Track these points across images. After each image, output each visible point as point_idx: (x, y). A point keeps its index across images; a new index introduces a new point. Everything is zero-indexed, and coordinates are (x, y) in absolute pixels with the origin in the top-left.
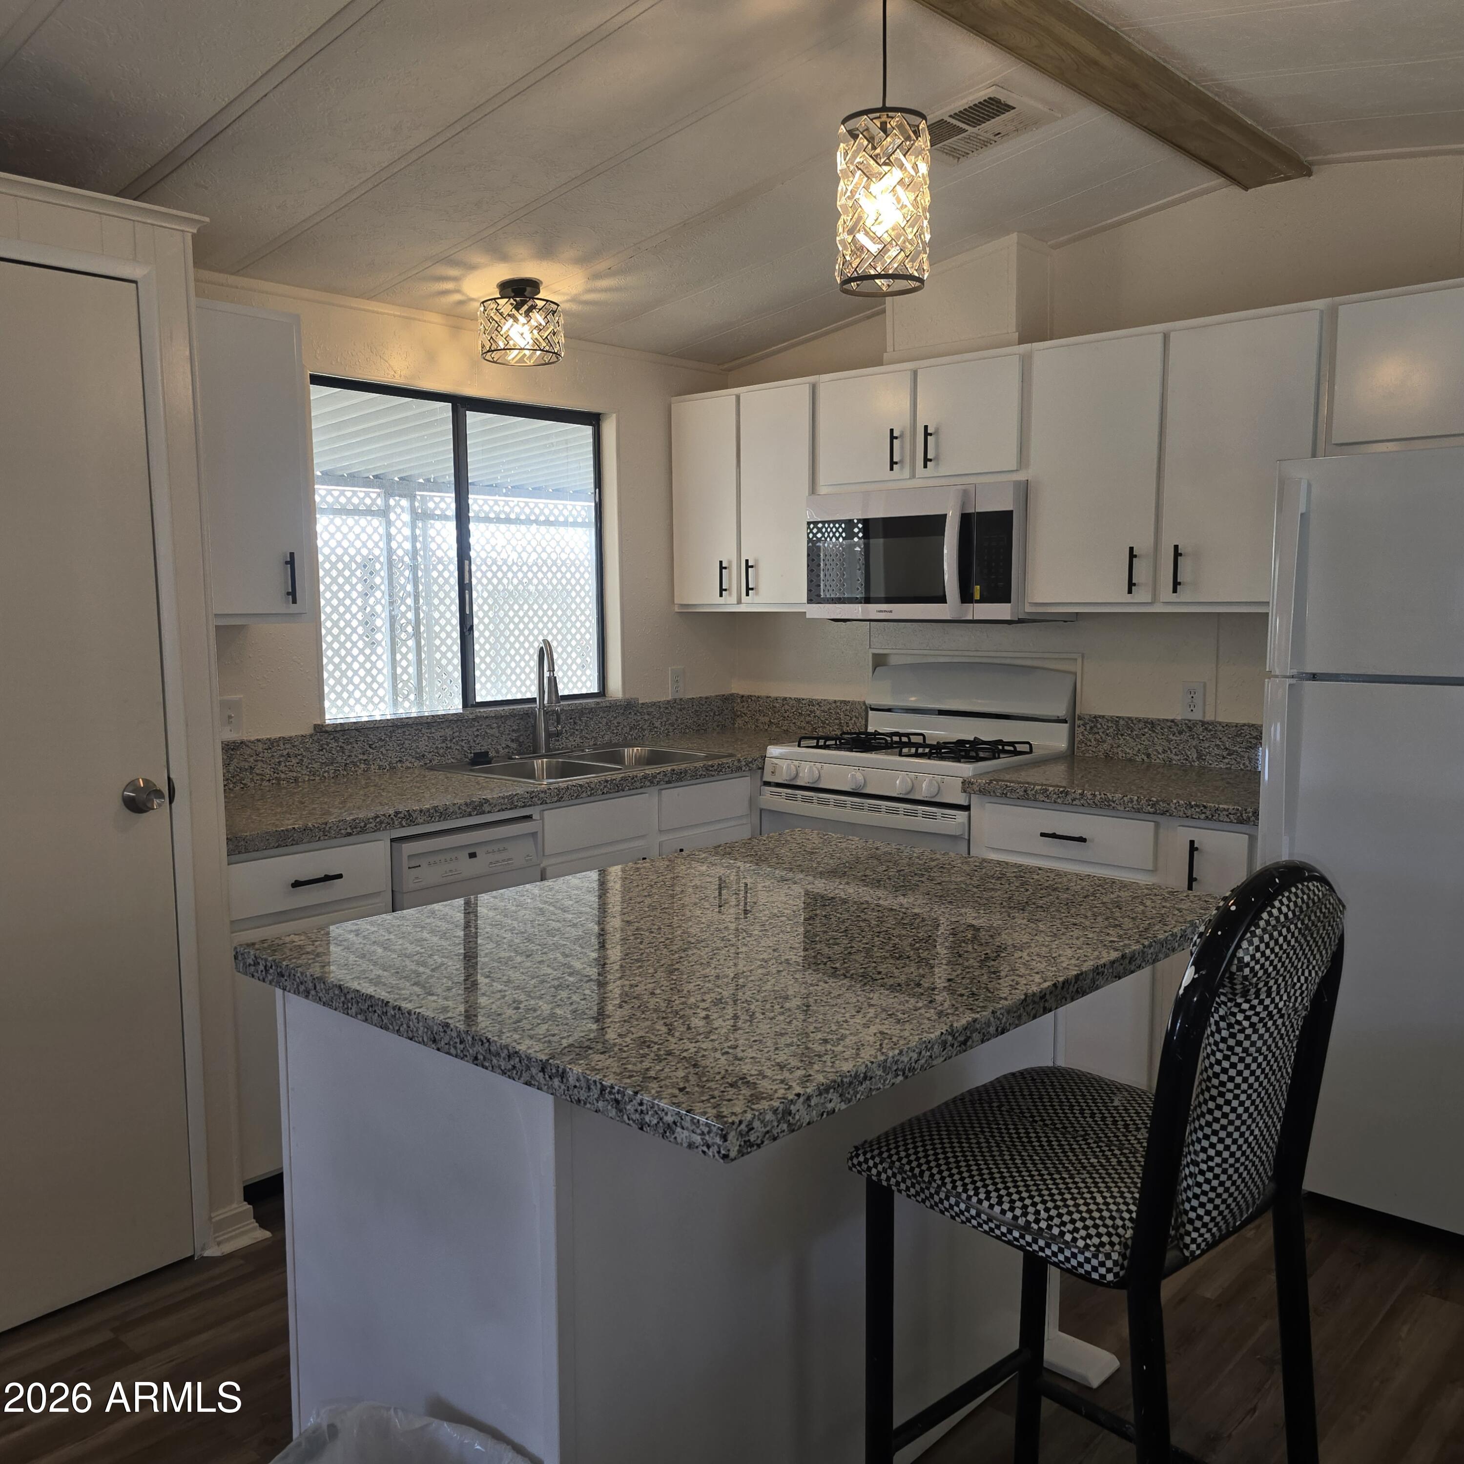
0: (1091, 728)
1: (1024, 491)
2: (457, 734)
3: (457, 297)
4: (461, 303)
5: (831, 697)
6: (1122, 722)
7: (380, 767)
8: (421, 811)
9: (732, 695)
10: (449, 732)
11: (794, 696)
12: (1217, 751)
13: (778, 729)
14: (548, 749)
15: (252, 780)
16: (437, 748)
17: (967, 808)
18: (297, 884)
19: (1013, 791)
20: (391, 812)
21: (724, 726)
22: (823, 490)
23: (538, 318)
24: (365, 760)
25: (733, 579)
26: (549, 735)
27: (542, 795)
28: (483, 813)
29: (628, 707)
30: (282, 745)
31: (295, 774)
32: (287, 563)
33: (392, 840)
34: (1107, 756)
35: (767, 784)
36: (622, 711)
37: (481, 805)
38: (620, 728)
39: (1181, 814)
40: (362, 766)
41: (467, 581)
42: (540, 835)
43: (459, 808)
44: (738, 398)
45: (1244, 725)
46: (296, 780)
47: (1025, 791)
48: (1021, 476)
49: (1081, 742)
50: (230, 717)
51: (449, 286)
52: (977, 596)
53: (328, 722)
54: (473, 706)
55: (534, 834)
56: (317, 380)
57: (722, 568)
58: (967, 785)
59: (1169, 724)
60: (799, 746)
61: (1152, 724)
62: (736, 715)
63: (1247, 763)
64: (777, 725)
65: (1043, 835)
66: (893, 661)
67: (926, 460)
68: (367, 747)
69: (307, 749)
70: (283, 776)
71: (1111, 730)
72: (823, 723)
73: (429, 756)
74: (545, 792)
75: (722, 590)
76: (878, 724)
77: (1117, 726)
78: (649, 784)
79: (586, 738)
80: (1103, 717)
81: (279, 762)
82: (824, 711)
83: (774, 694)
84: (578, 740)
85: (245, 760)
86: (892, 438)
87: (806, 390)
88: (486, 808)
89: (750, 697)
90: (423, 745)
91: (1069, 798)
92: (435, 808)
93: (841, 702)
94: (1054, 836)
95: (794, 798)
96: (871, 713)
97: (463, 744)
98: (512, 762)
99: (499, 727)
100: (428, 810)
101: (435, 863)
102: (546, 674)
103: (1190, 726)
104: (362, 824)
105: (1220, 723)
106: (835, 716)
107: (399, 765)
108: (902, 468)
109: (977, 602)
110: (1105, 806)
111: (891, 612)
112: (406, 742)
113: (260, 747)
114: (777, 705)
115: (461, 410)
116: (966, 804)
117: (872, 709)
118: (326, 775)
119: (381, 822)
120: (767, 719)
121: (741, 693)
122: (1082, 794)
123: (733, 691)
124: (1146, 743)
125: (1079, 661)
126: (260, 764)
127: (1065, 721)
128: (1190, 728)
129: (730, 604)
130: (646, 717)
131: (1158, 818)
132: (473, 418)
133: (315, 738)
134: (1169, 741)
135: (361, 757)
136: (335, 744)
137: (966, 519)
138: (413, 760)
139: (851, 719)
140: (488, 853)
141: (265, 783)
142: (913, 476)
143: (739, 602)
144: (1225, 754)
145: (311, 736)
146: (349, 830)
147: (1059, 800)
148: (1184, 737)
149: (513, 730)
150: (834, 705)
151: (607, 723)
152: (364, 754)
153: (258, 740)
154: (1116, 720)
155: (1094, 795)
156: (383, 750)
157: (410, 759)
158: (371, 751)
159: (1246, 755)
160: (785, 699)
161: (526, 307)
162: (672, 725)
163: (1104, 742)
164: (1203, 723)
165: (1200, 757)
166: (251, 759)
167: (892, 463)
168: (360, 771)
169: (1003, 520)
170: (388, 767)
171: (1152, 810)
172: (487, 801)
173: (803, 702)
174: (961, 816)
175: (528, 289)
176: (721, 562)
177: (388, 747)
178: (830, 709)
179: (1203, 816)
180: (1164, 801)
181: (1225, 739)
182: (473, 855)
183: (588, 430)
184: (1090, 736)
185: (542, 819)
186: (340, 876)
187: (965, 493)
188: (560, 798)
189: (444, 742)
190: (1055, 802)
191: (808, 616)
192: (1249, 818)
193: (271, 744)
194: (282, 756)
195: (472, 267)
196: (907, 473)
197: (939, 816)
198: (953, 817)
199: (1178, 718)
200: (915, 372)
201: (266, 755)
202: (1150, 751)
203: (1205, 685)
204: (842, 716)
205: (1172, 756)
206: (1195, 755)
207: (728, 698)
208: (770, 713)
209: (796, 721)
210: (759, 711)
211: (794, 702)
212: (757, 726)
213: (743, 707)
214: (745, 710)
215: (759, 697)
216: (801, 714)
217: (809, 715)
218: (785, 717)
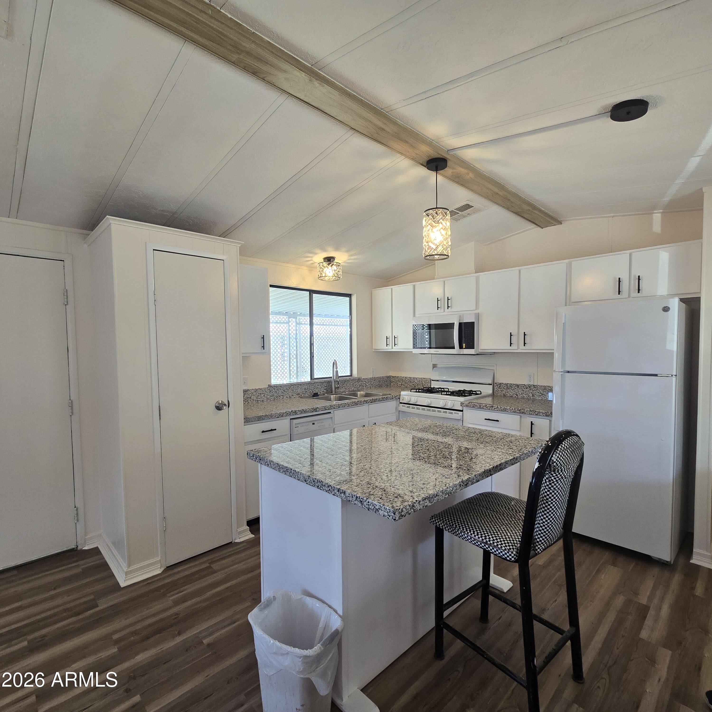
0: (499, 387)
1: (478, 316)
2: (309, 387)
3: (311, 262)
4: (312, 263)
5: (420, 377)
6: (508, 385)
7: (287, 397)
8: (299, 411)
9: (390, 376)
10: (306, 387)
11: (409, 376)
12: (538, 394)
13: (404, 386)
14: (335, 392)
15: (251, 401)
16: (303, 391)
17: (462, 411)
18: (263, 432)
19: (476, 406)
20: (290, 411)
21: (387, 385)
22: (417, 315)
23: (334, 267)
25: (390, 341)
26: (335, 388)
27: (334, 406)
28: (317, 411)
29: (359, 379)
30: (259, 391)
31: (262, 399)
32: (262, 338)
33: (291, 419)
34: (504, 395)
35: (401, 403)
36: (357, 381)
37: (316, 409)
38: (356, 386)
39: (528, 413)
40: (282, 397)
41: (312, 343)
42: (333, 418)
43: (310, 410)
44: (392, 289)
45: (547, 386)
46: (263, 401)
47: (480, 406)
48: (477, 312)
49: (496, 391)
50: (245, 382)
51: (309, 259)
52: (464, 347)
53: (272, 384)
54: (313, 379)
55: (331, 418)
56: (271, 286)
57: (387, 338)
58: (462, 404)
59: (523, 385)
60: (411, 391)
61: (518, 386)
62: (391, 382)
65: (485, 419)
66: (439, 366)
67: (448, 307)
68: (283, 391)
69: (266, 392)
70: (259, 400)
71: (505, 387)
72: (418, 384)
73: (301, 394)
74: (335, 405)
75: (387, 345)
76: (434, 385)
78: (365, 403)
79: (346, 389)
80: (503, 383)
81: (258, 396)
82: (418, 381)
83: (402, 376)
84: (344, 389)
85: (249, 395)
86: (438, 300)
87: (412, 287)
88: (318, 410)
89: (395, 377)
90: (299, 391)
91: (493, 408)
92: (303, 410)
93: (423, 378)
94: (489, 420)
95: (409, 407)
96: (432, 381)
97: (310, 390)
98: (325, 396)
99: (321, 385)
100: (301, 410)
101: (303, 426)
102: (335, 370)
103: (530, 386)
104: (282, 414)
105: (539, 385)
106: (421, 382)
107: (292, 397)
108: (441, 309)
109: (464, 349)
110: (505, 410)
112: (294, 390)
113: (253, 391)
114: (403, 379)
115: (312, 293)
116: (462, 410)
117: (432, 380)
118: (271, 399)
119: (287, 414)
120: (401, 383)
121: (393, 376)
122: (497, 407)
123: (390, 375)
124: (516, 391)
125: (495, 366)
126: (253, 396)
127: (491, 385)
129: (389, 349)
130: (364, 382)
131: (521, 414)
132: (315, 295)
134: (523, 391)
135: (281, 394)
136: (274, 390)
137: (460, 324)
139: (426, 384)
140: (318, 423)
141: (254, 402)
142: (444, 311)
143: (392, 348)
144: (541, 395)
145: (267, 388)
146: (278, 416)
147: (490, 409)
148: (528, 390)
149: (325, 386)
150: (421, 379)
151: (352, 384)
153: (252, 389)
154: (507, 384)
155: (501, 407)
156: (288, 392)
157: (295, 395)
159: (548, 395)
160: (406, 377)
161: (331, 265)
162: (372, 385)
163: (503, 391)
164: (534, 386)
165: (533, 396)
166: (250, 395)
167: (438, 308)
168: (281, 398)
169: (472, 324)
170: (289, 397)
171: (519, 412)
172: (318, 408)
173: (411, 378)
174: (461, 413)
175: (332, 259)
176: (387, 336)
179: (535, 414)
180: (522, 409)
181: (540, 390)
182: (313, 424)
183: (348, 299)
184: (499, 389)
185: (334, 413)
186: (275, 430)
187: (460, 316)
188: (339, 407)
189: (305, 390)
190: (489, 409)
191: (413, 352)
192: (549, 414)
193: (256, 390)
194: (259, 394)
195: (316, 254)
196: (442, 310)
197: (453, 413)
198: (458, 414)
199: (526, 384)
200: (444, 282)
201: (255, 393)
202: (517, 394)
203: (534, 374)
204: (423, 383)
205: (524, 395)
206: (531, 395)
207: (389, 377)
208: (401, 381)
209: (409, 384)
210: (398, 381)
211: (409, 378)
212: (398, 385)
213: (393, 379)
214: (394, 381)
215: (398, 377)
216: (411, 382)
217: (413, 382)
218: (406, 383)
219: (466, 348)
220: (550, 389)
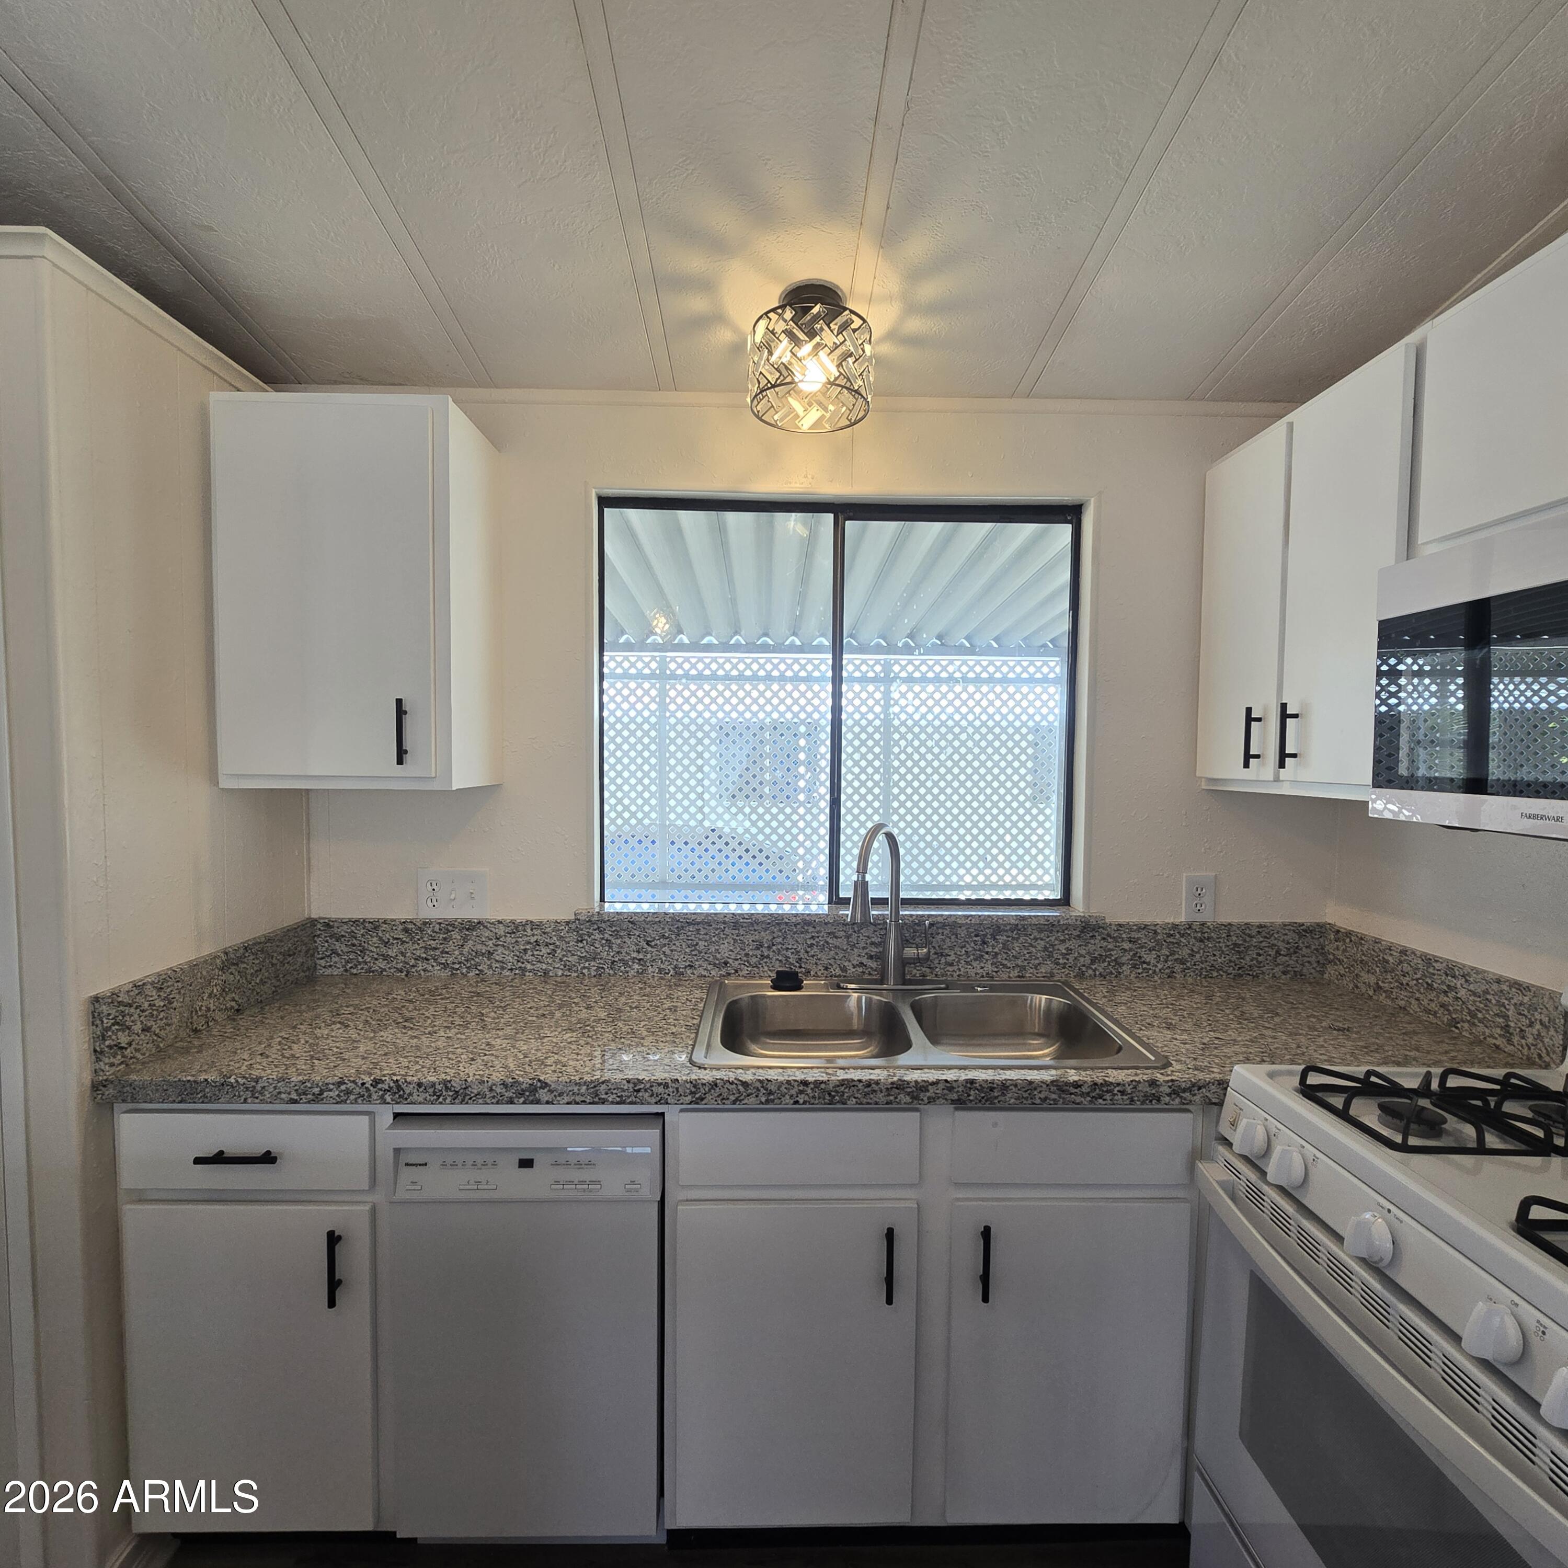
2: (780, 940)
7: (660, 970)
8: (420, 1085)
9: (1320, 925)
10: (766, 937)
13: (1389, 1002)
15: (490, 967)
16: (747, 955)
20: (368, 1079)
24: (640, 960)
25: (1268, 738)
27: (661, 1089)
28: (538, 1102)
30: (529, 930)
31: (544, 966)
33: (396, 1116)
35: (1223, 1140)
36: (1076, 933)
37: (533, 1089)
38: (1071, 957)
40: (636, 966)
43: (491, 1090)
46: (546, 973)
57: (1249, 719)
62: (1325, 961)
64: (1389, 993)
68: (644, 944)
69: (561, 938)
70: (529, 966)
72: (1472, 1014)
74: (666, 1086)
75: (1248, 757)
79: (1005, 966)
81: (525, 950)
82: (1474, 992)
83: (1387, 937)
84: (989, 967)
85: (483, 943)
89: (1349, 934)
90: (725, 950)
92: (446, 1084)
93: (1513, 984)
97: (789, 954)
100: (433, 1085)
101: (454, 1165)
104: (316, 1090)
106: (1496, 1009)
107: (689, 972)
111: (1559, 819)
112: (700, 943)
113: (501, 930)
114: (1390, 959)
115: (839, 520)
118: (585, 971)
119: (348, 1092)
120: (1372, 979)
121: (1338, 924)
123: (1326, 919)
126: (500, 949)
129: (1263, 780)
130: (1126, 945)
133: (573, 926)
135: (635, 955)
136: (597, 936)
138: (710, 967)
139: (1531, 1026)
140: (556, 1164)
143: (1271, 778)
145: (568, 923)
149: (872, 943)
150: (1496, 986)
151: (1045, 949)
152: (638, 952)
153: (500, 922)
156: (665, 949)
157: (705, 965)
158: (649, 949)
160: (1404, 952)
162: (1182, 962)
166: (490, 943)
168: (632, 973)
170: (672, 972)
172: (545, 1085)
173: (1437, 965)
176: (1249, 710)
177: (674, 947)
178: (1488, 992)
182: (526, 1163)
183: (1066, 531)
189: (758, 949)
193: (516, 928)
194: (529, 943)
201: (509, 939)
204: (1512, 1013)
207: (1319, 930)
208: (1377, 969)
209: (1422, 997)
210: (1361, 961)
211: (1420, 961)
212: (1357, 987)
213: (1338, 949)
214: (1339, 953)
215: (1362, 939)
216: (1430, 987)
217: (1445, 992)
218: (1402, 984)
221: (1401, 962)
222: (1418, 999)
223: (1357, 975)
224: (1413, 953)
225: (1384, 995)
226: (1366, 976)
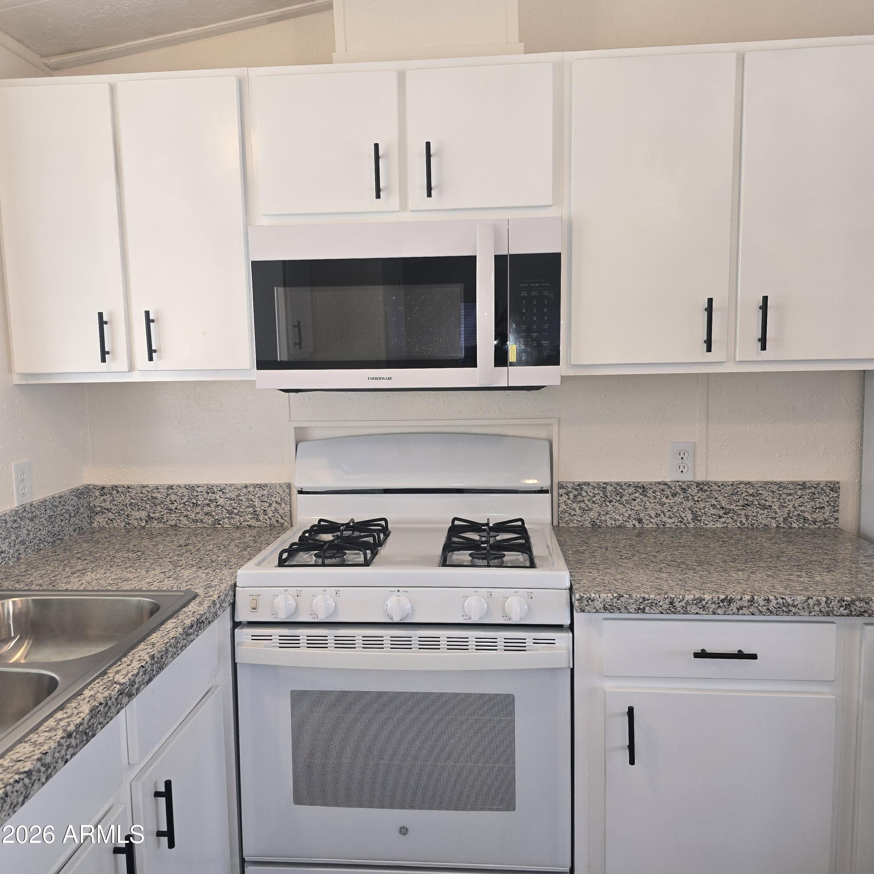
0: (575, 496)
5: (240, 480)
6: (609, 488)
9: (88, 487)
11: (183, 482)
12: (713, 511)
13: (161, 525)
17: (568, 628)
19: (653, 604)
21: (81, 528)
22: (263, 221)
34: (593, 524)
45: (741, 483)
47: (671, 603)
48: (560, 213)
49: (564, 512)
52: (512, 357)
57: (102, 322)
59: (662, 487)
61: (643, 488)
62: (93, 512)
63: (744, 520)
64: (160, 520)
65: (697, 655)
66: (316, 434)
67: (430, 187)
71: (598, 497)
72: (230, 513)
75: (104, 354)
77: (604, 492)
80: (588, 484)
82: (230, 499)
83: (152, 481)
86: (377, 156)
87: (229, 83)
89: (114, 488)
91: (734, 606)
93: (255, 486)
96: (297, 497)
103: (683, 487)
105: (715, 483)
106: (246, 504)
108: (393, 196)
109: (514, 364)
111: (390, 379)
114: (159, 496)
116: (569, 623)
117: (301, 492)
120: (143, 514)
121: (100, 483)
122: (752, 601)
123: (86, 482)
124: (637, 507)
125: (556, 425)
127: (546, 492)
128: (684, 490)
129: (117, 371)
134: (663, 504)
137: (499, 260)
139: (270, 505)
142: (403, 207)
143: (131, 368)
144: (721, 513)
147: (719, 611)
148: (678, 499)
150: (244, 491)
154: (603, 487)
155: (768, 600)
159: (743, 512)
160: (171, 487)
163: (590, 510)
164: (698, 484)
165: (695, 518)
167: (379, 190)
169: (550, 264)
173: (199, 490)
178: (239, 495)
181: (720, 498)
184: (574, 505)
187: (496, 230)
190: (714, 613)
196: (395, 204)
197: (529, 643)
198: (551, 642)
199: (667, 480)
200: (401, 76)
202: (642, 516)
203: (695, 445)
204: (257, 503)
205: (665, 519)
206: (690, 517)
208: (148, 506)
209: (189, 513)
210: (131, 504)
211: (184, 490)
212: (129, 524)
213: (105, 501)
214: (107, 505)
215: (129, 488)
216: (196, 505)
217: (208, 505)
218: (171, 510)
219: (520, 363)
220: (751, 491)
221: (168, 495)
222: (186, 516)
223: (127, 516)
224: (179, 486)
225: (156, 522)
226: (137, 513)
